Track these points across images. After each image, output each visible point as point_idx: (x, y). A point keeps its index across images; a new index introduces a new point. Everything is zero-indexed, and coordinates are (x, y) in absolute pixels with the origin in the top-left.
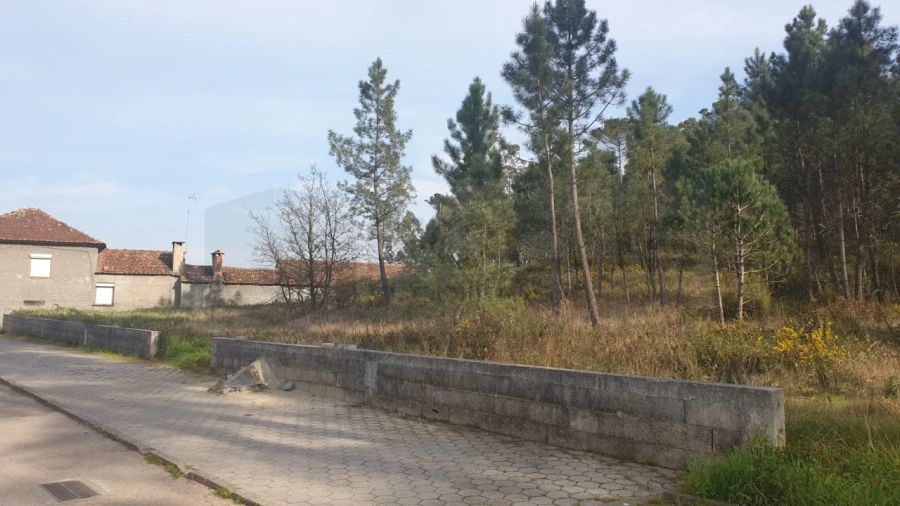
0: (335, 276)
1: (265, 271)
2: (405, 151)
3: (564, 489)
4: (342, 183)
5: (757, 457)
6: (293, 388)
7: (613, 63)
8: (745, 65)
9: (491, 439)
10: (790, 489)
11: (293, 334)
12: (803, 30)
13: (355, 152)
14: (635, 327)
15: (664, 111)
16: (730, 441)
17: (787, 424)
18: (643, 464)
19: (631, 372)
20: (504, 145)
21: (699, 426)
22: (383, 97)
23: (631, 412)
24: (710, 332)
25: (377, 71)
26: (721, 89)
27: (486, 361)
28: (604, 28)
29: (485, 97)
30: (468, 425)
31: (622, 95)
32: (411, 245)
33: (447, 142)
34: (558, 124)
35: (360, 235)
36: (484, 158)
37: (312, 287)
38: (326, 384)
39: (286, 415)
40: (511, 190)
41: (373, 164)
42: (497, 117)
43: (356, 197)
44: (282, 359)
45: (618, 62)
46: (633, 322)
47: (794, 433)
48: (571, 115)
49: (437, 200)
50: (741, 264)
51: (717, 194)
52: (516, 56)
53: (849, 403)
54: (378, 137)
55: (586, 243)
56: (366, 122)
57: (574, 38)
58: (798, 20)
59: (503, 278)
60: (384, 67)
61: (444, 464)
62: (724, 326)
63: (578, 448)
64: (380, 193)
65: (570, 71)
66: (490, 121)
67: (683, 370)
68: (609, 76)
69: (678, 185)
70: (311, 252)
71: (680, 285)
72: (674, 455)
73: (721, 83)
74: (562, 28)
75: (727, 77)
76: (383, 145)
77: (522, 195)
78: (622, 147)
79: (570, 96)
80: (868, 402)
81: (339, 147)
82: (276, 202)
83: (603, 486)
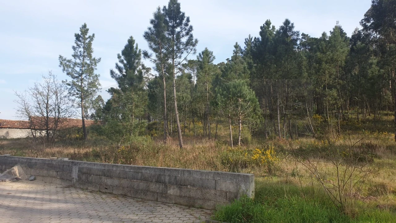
0: (60, 125)
1: (23, 122)
2: (96, 67)
3: (163, 221)
4: (65, 81)
5: (243, 203)
6: (35, 179)
7: (191, 36)
8: (245, 41)
9: (132, 200)
10: (255, 215)
11: (36, 153)
12: (267, 29)
13: (72, 66)
14: (198, 148)
15: (212, 58)
16: (232, 197)
17: (255, 189)
18: (198, 208)
19: (195, 168)
20: (144, 67)
21: (221, 191)
22: (87, 41)
23: (194, 186)
24: (227, 151)
25: (85, 30)
26: (234, 51)
27: (132, 165)
28: (188, 20)
29: (135, 45)
30: (122, 194)
31: (195, 50)
32: (99, 110)
33: (117, 64)
34: (168, 60)
35: (73, 105)
36: (134, 72)
37: (47, 130)
38: (52, 177)
39: (29, 192)
40: (147, 88)
41: (81, 72)
42: (140, 54)
43: (72, 88)
44: (29, 165)
45: (194, 36)
46: (197, 146)
47: (258, 194)
48: (173, 57)
49: (112, 90)
50: (240, 122)
51: (231, 93)
52: (150, 29)
53: (279, 179)
54: (83, 60)
55: (179, 113)
56: (78, 52)
57: (175, 23)
58: (265, 25)
59: (142, 127)
60: (87, 27)
61: (109, 213)
62: (233, 148)
63: (171, 202)
64: (84, 86)
65: (173, 37)
66: (138, 56)
67: (215, 167)
68: (190, 41)
69: (216, 89)
70: (47, 113)
71: (216, 131)
72: (211, 204)
73: (234, 49)
74: (170, 18)
75: (237, 46)
76: (86, 63)
77: (152, 90)
78: (195, 72)
79: (173, 49)
80: (285, 179)
81: (64, 63)
82: (30, 88)
83: (180, 219)
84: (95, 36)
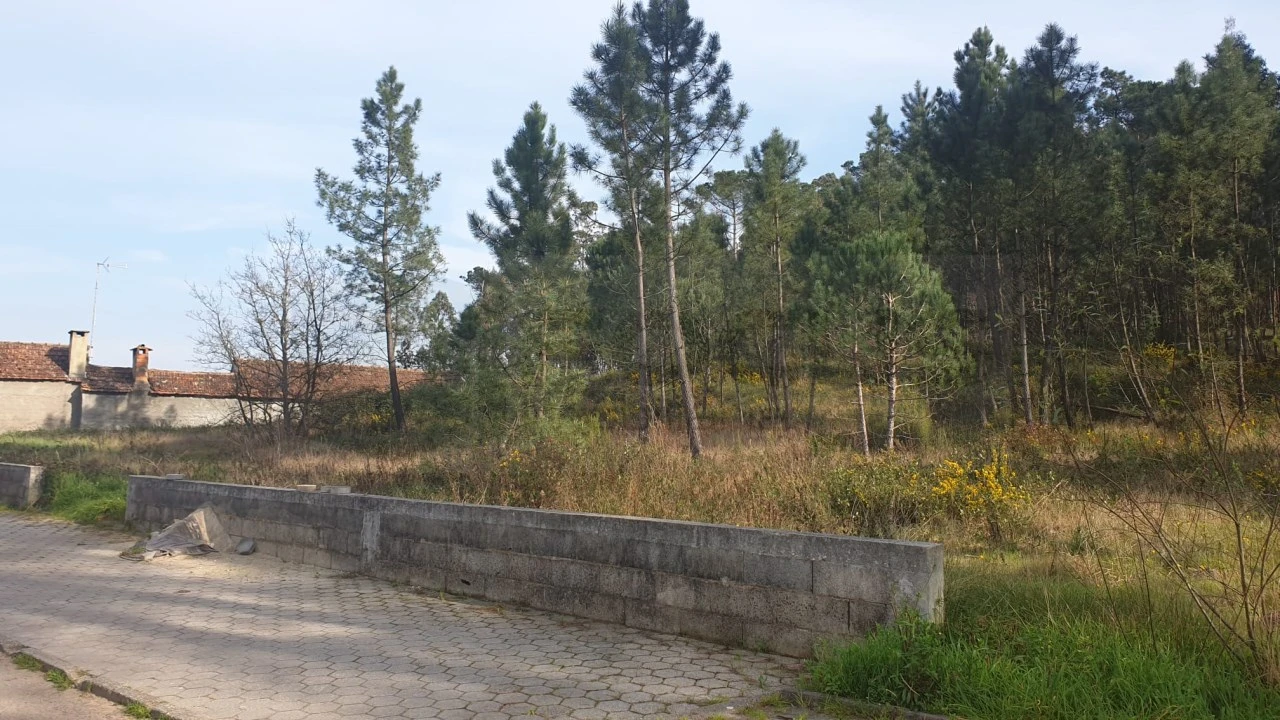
0: (322, 385)
1: (214, 376)
2: (429, 204)
3: (644, 689)
4: (334, 248)
5: (905, 638)
6: (254, 550)
7: (726, 95)
8: (902, 104)
9: (543, 620)
10: (947, 679)
11: (255, 470)
12: (978, 60)
13: (355, 203)
14: (751, 459)
15: (794, 163)
16: (872, 618)
17: (947, 593)
18: (755, 651)
19: (742, 523)
20: (574, 202)
21: (832, 597)
22: (398, 124)
23: (739, 579)
24: (850, 468)
25: (390, 86)
26: (870, 135)
27: (542, 510)
28: (714, 44)
29: (546, 132)
30: (514, 602)
31: (737, 139)
32: (438, 340)
33: (491, 193)
34: (651, 174)
35: (359, 325)
36: (545, 217)
37: (285, 402)
38: (304, 544)
39: (240, 590)
40: (586, 266)
41: (382, 221)
42: (564, 159)
43: (355, 270)
44: (236, 507)
45: (733, 94)
46: (747, 452)
47: (957, 607)
48: (667, 163)
49: (478, 277)
50: (892, 374)
51: (861, 278)
52: (591, 76)
53: (1028, 561)
54: (389, 183)
55: (687, 343)
56: (372, 159)
57: (673, 56)
58: (971, 46)
59: (571, 391)
60: (399, 80)
61: (475, 658)
62: (869, 460)
63: (668, 630)
64: (391, 263)
65: (666, 101)
66: (555, 166)
67: (809, 518)
68: (720, 113)
69: (810, 264)
70: (284, 350)
71: (812, 401)
72: (796, 638)
73: (871, 127)
74: (656, 42)
75: (879, 120)
76: (397, 194)
77: (600, 272)
78: (738, 211)
79: (667, 138)
80: (1050, 559)
81: (331, 193)
82: (233, 274)
83: (699, 683)
84: (423, 105)
